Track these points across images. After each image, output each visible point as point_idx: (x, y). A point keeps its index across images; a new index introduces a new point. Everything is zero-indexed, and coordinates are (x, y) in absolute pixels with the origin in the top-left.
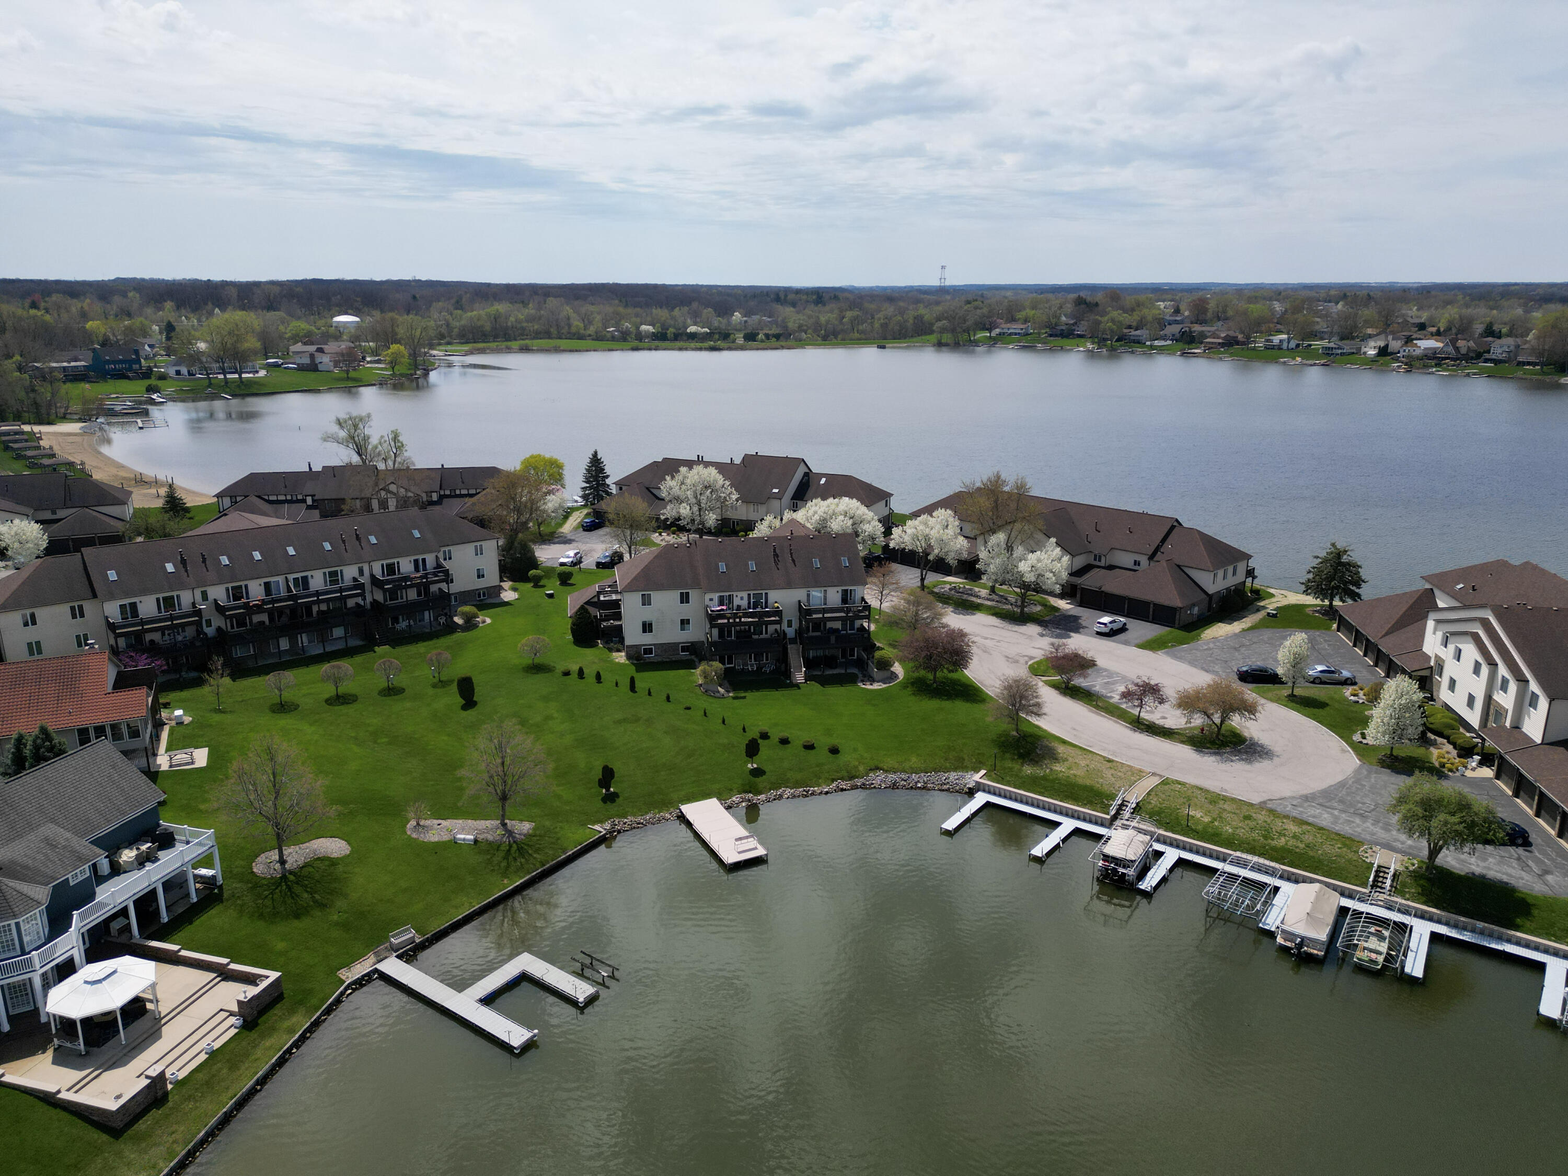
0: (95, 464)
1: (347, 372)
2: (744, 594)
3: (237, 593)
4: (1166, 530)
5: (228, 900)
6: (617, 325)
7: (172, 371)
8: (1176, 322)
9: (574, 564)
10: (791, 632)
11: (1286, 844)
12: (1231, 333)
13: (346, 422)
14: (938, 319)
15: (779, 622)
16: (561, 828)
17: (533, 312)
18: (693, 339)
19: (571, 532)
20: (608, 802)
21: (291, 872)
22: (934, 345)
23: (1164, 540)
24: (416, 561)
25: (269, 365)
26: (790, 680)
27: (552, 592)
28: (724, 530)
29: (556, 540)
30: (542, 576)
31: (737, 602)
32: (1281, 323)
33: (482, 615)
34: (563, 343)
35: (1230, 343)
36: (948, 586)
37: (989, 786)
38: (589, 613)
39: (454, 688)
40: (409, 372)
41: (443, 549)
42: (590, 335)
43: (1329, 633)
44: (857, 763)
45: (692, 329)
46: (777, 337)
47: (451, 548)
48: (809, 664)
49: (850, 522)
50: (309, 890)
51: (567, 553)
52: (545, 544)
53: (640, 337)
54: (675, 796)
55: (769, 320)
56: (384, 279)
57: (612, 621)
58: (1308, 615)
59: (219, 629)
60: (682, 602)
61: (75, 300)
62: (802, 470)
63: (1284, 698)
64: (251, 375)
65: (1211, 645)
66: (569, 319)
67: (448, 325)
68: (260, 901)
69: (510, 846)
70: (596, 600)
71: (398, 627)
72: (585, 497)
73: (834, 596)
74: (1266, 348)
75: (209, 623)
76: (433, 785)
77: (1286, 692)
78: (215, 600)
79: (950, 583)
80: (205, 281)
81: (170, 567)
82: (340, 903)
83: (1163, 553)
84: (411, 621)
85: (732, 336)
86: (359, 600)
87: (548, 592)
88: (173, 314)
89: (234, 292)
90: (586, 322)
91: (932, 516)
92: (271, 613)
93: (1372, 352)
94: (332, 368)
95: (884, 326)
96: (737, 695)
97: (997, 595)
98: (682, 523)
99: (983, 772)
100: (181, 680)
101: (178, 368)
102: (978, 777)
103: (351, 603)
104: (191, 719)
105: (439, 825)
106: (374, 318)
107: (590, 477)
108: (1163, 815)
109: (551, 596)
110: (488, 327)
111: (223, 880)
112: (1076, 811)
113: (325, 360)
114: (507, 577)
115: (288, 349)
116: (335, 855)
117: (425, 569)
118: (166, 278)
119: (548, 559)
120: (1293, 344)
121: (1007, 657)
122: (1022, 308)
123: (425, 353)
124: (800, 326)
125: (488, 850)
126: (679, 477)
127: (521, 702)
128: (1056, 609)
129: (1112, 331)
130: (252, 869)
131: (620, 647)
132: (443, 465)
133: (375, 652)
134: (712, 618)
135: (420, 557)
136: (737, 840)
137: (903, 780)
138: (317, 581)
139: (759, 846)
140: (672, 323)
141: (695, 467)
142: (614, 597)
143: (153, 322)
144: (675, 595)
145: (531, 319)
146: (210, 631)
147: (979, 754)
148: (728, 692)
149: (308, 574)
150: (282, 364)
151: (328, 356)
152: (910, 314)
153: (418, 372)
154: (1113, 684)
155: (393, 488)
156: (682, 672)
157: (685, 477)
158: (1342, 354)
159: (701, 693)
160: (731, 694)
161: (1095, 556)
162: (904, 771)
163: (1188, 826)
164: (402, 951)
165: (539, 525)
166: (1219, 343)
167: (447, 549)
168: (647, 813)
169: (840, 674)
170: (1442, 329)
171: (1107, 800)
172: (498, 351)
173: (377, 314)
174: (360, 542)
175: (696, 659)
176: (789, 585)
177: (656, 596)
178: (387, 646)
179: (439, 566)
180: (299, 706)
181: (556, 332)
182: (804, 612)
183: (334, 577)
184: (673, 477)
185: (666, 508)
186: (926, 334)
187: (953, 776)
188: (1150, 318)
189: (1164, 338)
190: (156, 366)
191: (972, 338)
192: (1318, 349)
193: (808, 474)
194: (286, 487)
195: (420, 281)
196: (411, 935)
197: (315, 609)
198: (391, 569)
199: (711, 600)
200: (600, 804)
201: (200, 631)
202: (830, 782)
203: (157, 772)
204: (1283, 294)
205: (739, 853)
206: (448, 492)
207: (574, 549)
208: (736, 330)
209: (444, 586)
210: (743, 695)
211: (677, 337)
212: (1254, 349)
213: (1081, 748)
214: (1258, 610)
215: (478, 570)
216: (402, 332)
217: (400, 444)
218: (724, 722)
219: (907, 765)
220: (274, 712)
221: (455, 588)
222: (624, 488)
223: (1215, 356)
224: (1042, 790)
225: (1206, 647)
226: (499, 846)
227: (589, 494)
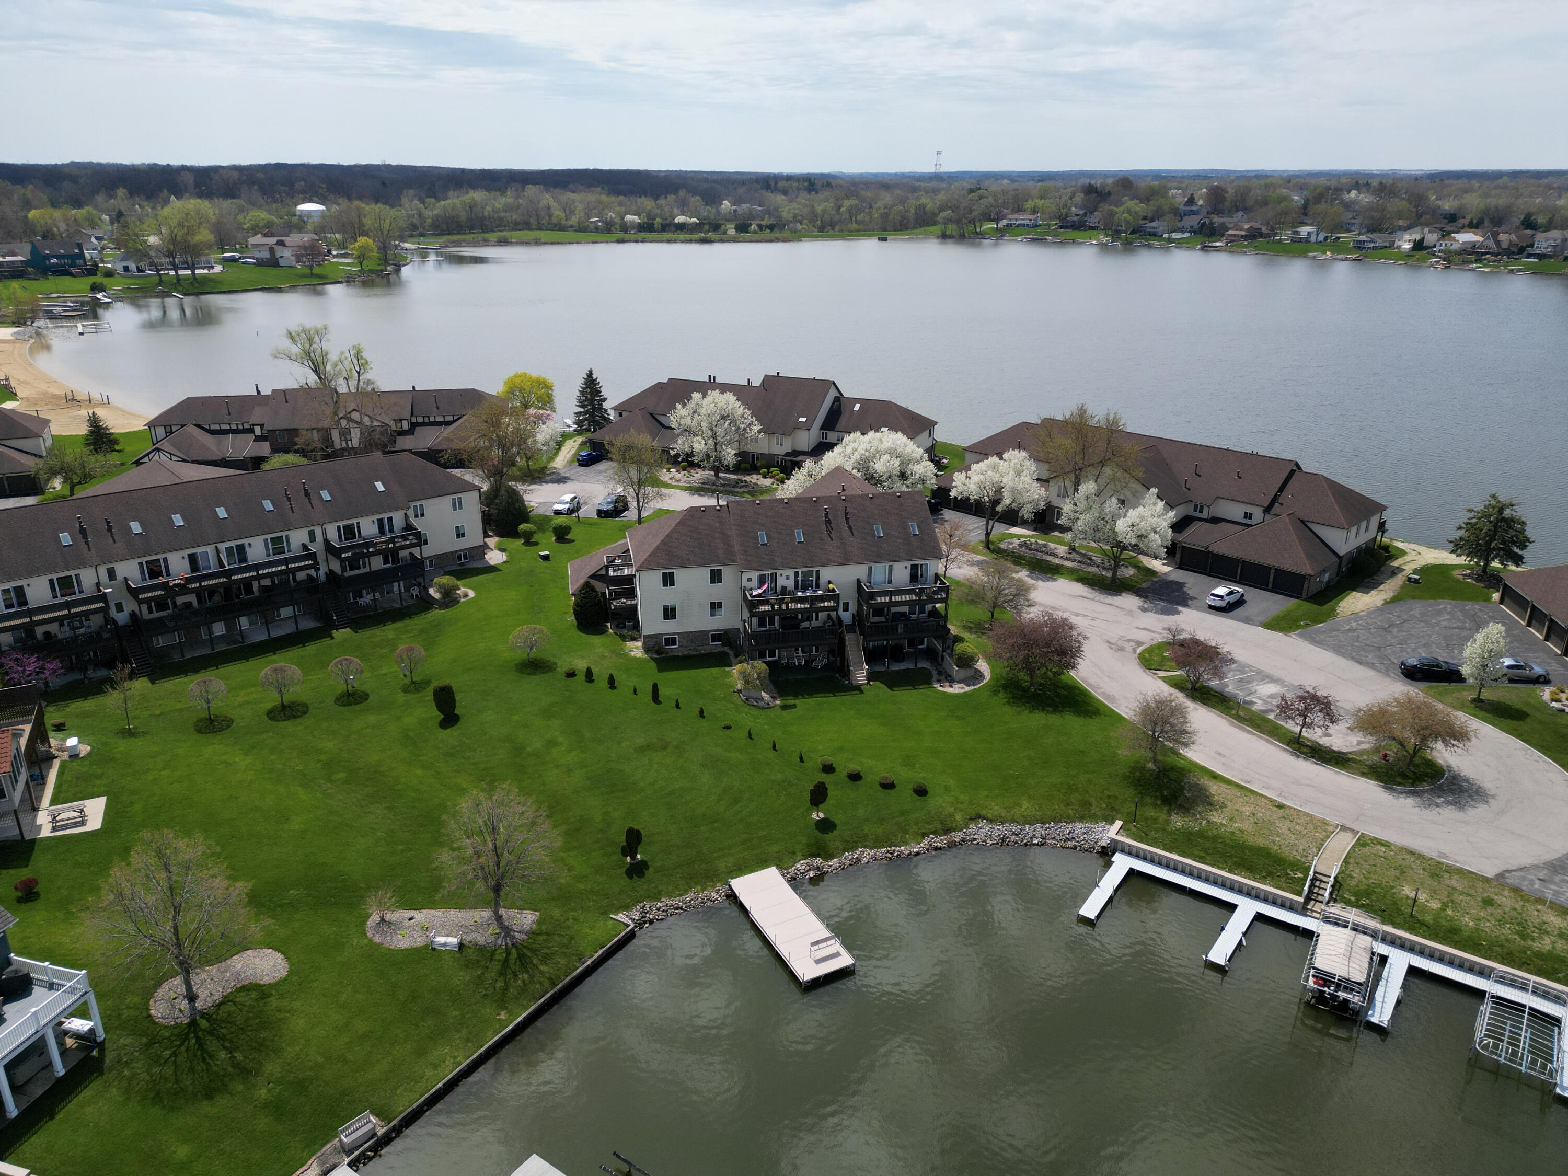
0: (23, 378)
1: (311, 267)
2: (791, 573)
3: (154, 570)
4: (1285, 476)
5: (110, 1070)
6: (600, 214)
7: (119, 267)
8: (1192, 213)
9: (571, 511)
10: (847, 617)
11: (1554, 948)
12: (1256, 225)
13: (299, 335)
14: (942, 209)
15: (835, 609)
16: (574, 919)
17: (510, 200)
18: (682, 230)
19: (565, 467)
20: (635, 877)
21: (203, 1015)
22: (938, 238)
23: (1282, 489)
24: (380, 521)
25: (226, 260)
26: (849, 680)
27: (547, 553)
28: (743, 466)
29: (549, 478)
30: (535, 532)
31: (781, 582)
32: (1304, 214)
33: (465, 586)
34: (543, 235)
35: (1253, 235)
36: (1016, 542)
37: (1129, 846)
38: (596, 591)
39: (429, 694)
40: (379, 268)
41: (412, 505)
42: (572, 226)
43: (1490, 605)
44: (952, 810)
45: (680, 219)
46: (771, 228)
47: (423, 502)
48: (872, 657)
49: (897, 462)
50: (227, 1044)
51: (562, 498)
52: (535, 483)
53: (625, 228)
54: (721, 865)
55: (760, 208)
56: (352, 163)
57: (624, 600)
58: (1458, 581)
59: (133, 615)
60: (712, 581)
61: (18, 187)
62: (832, 394)
63: (1469, 704)
64: (206, 271)
65: (1354, 624)
66: (549, 208)
67: (420, 215)
68: (156, 1070)
69: (508, 953)
70: (603, 572)
71: (361, 601)
72: (579, 423)
73: (901, 573)
74: (1294, 241)
75: (119, 607)
76: (403, 851)
77: (1470, 696)
78: (126, 579)
79: (1019, 537)
80: (163, 166)
81: (65, 538)
82: (272, 1067)
83: (1282, 504)
84: (377, 594)
85: (723, 227)
86: (312, 572)
87: (542, 553)
88: (126, 201)
89: (190, 179)
90: (568, 212)
91: (1001, 459)
92: (199, 592)
93: (1407, 246)
94: (294, 263)
95: (885, 216)
96: (785, 702)
97: (1078, 553)
98: (696, 459)
99: (1118, 823)
100: (86, 681)
101: (125, 264)
102: (1112, 832)
103: (301, 576)
104: (89, 748)
105: (411, 919)
106: (341, 206)
107: (585, 401)
108: (1373, 898)
109: (546, 558)
110: (463, 217)
111: (106, 1032)
112: (1253, 888)
113: (286, 255)
114: (493, 531)
115: (247, 241)
116: (266, 980)
117: (391, 531)
118: (124, 163)
119: (540, 503)
120: (1321, 237)
121: (1108, 642)
122: (1027, 196)
123: (396, 247)
124: (795, 216)
125: (478, 961)
126: (691, 405)
127: (516, 717)
128: (1151, 572)
129: (1127, 222)
130: (148, 1009)
131: (635, 634)
132: (414, 387)
133: (332, 638)
134: (752, 605)
135: (385, 516)
136: (813, 944)
137: (1014, 834)
138: (257, 550)
139: (843, 951)
140: (659, 212)
141: (709, 392)
142: (626, 572)
143: (102, 211)
144: (704, 573)
145: (508, 208)
146: (121, 618)
147: (1109, 797)
148: (774, 698)
149: (245, 541)
150: (240, 258)
151: (290, 249)
152: (912, 203)
153: (389, 268)
154: (1249, 682)
155: (355, 416)
156: (715, 671)
157: (699, 406)
158: (1374, 248)
159: (741, 703)
160: (778, 702)
161: (1196, 506)
162: (1013, 821)
163: (1412, 915)
164: (357, 1153)
165: (528, 459)
166: (1242, 236)
167: (418, 504)
168: (686, 892)
169: (908, 670)
170: (1475, 221)
171: (1292, 871)
172: (475, 244)
173: (344, 203)
174: (310, 499)
175: (731, 653)
176: (846, 560)
177: (680, 575)
178: (348, 629)
179: (409, 527)
180: (232, 721)
181: (535, 223)
182: (863, 593)
183: (278, 545)
184: (684, 405)
185: (676, 442)
186: (929, 225)
187: (1079, 828)
188: (1166, 208)
189: (1182, 230)
190: (103, 262)
191: (978, 230)
192: (1349, 242)
193: (839, 399)
194: (230, 414)
195: (390, 165)
196: (370, 1126)
197: (255, 585)
198: (350, 532)
199: (749, 580)
200: (624, 881)
201: (109, 620)
202: (920, 838)
203: (34, 841)
204: (1293, 182)
205: (818, 962)
206: (420, 420)
207: (571, 493)
208: (726, 220)
209: (416, 551)
210: (792, 702)
211: (664, 228)
212: (1280, 241)
213: (1237, 785)
214: (1395, 572)
215: (457, 528)
216: (370, 222)
217: (363, 361)
218: (774, 747)
219: (1017, 812)
220: (199, 731)
221: (429, 551)
222: (624, 414)
223: (1239, 250)
224: (1202, 854)
225: (1348, 627)
226: (493, 953)
227: (584, 420)
